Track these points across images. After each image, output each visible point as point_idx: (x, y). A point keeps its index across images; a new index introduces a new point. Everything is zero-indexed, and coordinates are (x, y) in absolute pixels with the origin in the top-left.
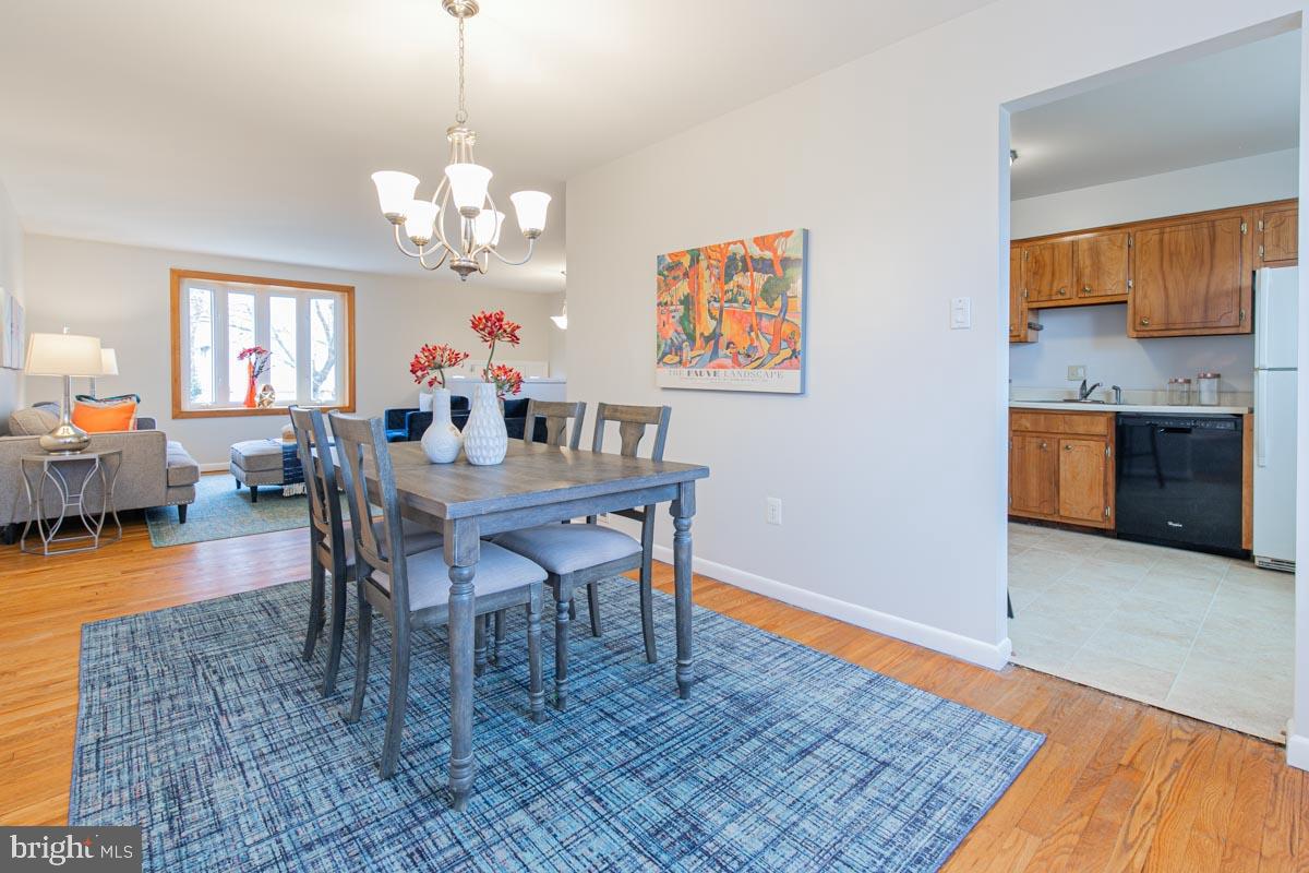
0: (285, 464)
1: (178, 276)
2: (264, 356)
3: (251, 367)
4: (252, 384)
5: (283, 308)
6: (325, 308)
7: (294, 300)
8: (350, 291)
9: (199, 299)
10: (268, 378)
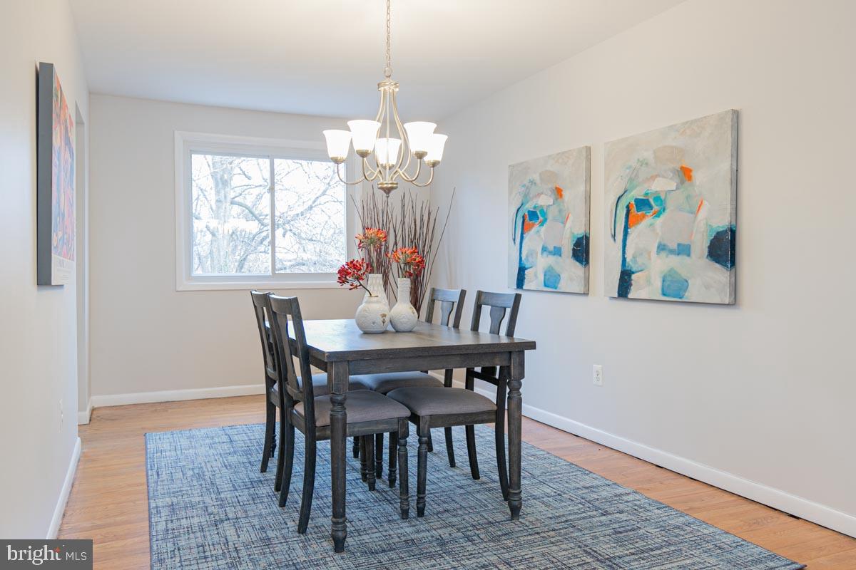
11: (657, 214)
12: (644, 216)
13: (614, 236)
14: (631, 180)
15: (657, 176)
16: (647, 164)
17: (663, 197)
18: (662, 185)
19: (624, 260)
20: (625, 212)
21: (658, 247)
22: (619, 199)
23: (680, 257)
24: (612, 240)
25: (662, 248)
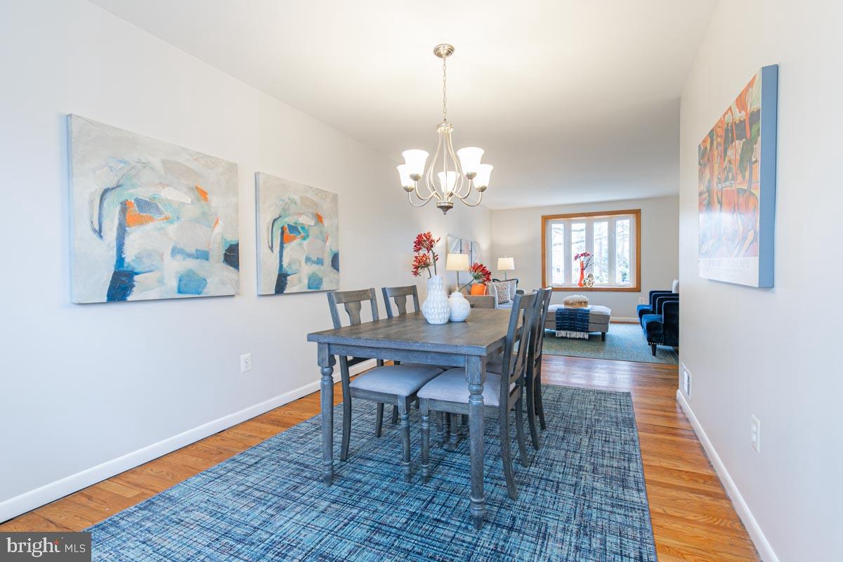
0: (557, 319)
1: (546, 219)
2: (589, 257)
3: (582, 264)
4: (582, 274)
5: (601, 227)
6: (624, 226)
7: (607, 223)
8: (637, 213)
9: (557, 229)
10: (592, 269)
11: (304, 238)
12: (294, 238)
13: (271, 248)
14: (284, 210)
15: (303, 214)
16: (295, 203)
17: (307, 228)
18: (306, 220)
19: (281, 266)
20: (280, 232)
21: (306, 259)
22: (274, 220)
23: (319, 266)
24: (269, 251)
25: (308, 260)
